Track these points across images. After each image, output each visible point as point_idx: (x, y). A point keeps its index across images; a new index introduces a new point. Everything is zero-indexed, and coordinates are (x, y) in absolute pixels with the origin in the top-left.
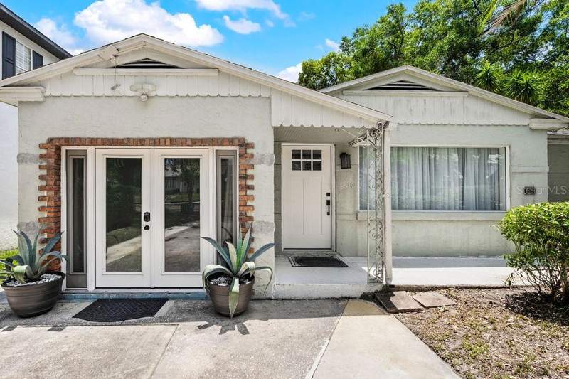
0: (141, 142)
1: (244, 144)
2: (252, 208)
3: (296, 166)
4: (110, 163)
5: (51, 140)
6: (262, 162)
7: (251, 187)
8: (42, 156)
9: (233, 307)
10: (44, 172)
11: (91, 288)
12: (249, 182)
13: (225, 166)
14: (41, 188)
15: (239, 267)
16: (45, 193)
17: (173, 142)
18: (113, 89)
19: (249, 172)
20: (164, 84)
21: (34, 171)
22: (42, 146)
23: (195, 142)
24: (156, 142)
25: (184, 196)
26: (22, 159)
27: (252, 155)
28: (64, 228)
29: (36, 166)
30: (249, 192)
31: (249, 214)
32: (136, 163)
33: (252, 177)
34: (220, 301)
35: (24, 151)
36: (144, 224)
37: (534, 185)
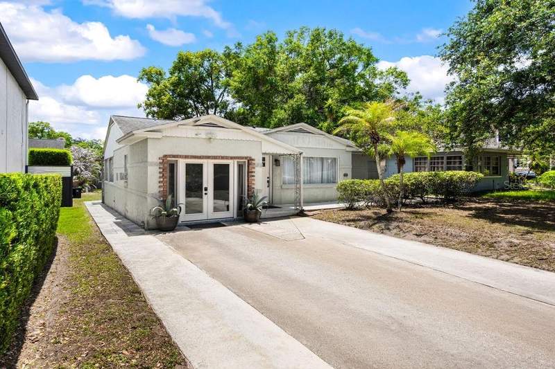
1: (250, 159)
2: (254, 184)
4: (188, 166)
5: (164, 156)
6: (258, 166)
7: (254, 176)
8: (160, 163)
9: (258, 217)
10: (161, 170)
12: (252, 174)
13: (240, 167)
14: (160, 177)
16: (162, 180)
18: (196, 135)
19: (252, 170)
20: (219, 133)
21: (157, 169)
22: (160, 158)
23: (227, 158)
27: (254, 164)
29: (158, 167)
31: (253, 186)
32: (201, 166)
33: (254, 172)
35: (151, 161)
36: (204, 192)
37: (347, 173)
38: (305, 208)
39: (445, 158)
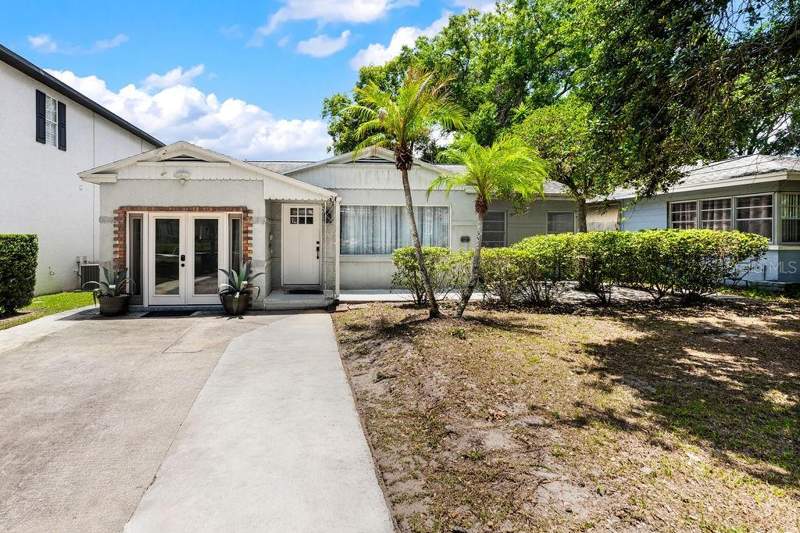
0: (180, 209)
1: (246, 211)
2: (251, 252)
3: (293, 221)
5: (121, 208)
6: (257, 222)
7: (251, 238)
8: (115, 218)
9: (235, 306)
10: (117, 229)
11: (146, 305)
12: (249, 235)
13: (235, 224)
14: (115, 239)
15: (239, 285)
16: (117, 242)
17: (201, 209)
18: (162, 175)
19: (250, 229)
20: (196, 171)
21: (110, 228)
22: (115, 212)
23: (215, 209)
24: (190, 209)
25: (206, 244)
26: (102, 220)
27: (252, 218)
28: (128, 266)
29: (112, 225)
30: (249, 241)
31: (249, 255)
33: (251, 232)
34: (228, 306)
35: (103, 215)
36: (181, 262)
37: (469, 235)
38: (342, 297)
39: (734, 204)
